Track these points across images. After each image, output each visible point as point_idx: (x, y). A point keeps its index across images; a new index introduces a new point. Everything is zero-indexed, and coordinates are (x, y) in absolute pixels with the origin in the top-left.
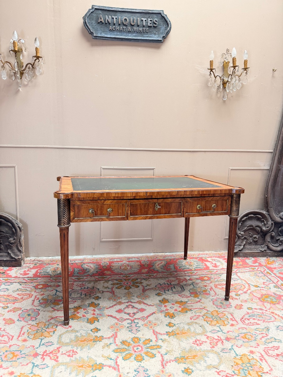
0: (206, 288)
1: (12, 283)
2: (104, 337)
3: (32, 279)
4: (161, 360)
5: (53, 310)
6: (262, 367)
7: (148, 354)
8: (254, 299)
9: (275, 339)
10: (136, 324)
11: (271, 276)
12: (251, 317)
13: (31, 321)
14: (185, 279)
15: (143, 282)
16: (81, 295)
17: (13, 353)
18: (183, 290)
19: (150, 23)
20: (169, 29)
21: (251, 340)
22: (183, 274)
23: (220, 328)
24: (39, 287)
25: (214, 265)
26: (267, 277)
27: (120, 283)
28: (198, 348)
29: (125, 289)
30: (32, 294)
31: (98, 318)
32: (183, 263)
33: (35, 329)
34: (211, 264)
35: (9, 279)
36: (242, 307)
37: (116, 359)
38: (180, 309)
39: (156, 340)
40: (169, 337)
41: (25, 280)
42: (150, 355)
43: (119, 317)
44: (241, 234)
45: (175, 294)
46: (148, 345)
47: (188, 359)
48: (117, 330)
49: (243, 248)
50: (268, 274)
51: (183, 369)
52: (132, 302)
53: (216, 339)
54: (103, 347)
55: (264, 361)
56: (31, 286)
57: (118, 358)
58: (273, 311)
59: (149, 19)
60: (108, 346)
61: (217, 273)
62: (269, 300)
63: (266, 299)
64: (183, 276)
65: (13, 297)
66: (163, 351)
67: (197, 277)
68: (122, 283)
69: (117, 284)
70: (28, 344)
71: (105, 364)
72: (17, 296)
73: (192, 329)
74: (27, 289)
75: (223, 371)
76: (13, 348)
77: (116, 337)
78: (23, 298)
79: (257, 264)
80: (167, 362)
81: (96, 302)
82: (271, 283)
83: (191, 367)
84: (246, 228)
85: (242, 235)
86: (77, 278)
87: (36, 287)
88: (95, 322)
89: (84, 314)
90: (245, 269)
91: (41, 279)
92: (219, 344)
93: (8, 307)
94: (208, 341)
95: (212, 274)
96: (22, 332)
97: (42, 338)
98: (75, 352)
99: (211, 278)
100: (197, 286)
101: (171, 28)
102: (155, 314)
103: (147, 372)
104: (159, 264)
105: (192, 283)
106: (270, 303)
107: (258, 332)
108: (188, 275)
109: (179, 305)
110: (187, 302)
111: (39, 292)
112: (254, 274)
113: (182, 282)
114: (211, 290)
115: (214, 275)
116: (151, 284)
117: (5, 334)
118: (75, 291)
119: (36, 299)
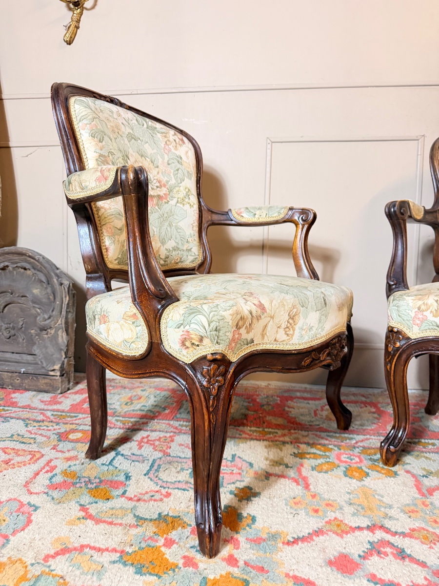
1: (8, 419)
3: (64, 414)
5: (81, 514)
24: (71, 436)
27: (321, 453)
29: (346, 475)
30: (44, 453)
35: (8, 410)
41: (44, 415)
52: (387, 531)
56: (50, 432)
68: (332, 454)
69: (314, 456)
78: (10, 460)
81: (244, 509)
86: (186, 426)
87: (63, 436)
91: (84, 418)
111: (65, 450)
118: (175, 459)
119: (44, 471)
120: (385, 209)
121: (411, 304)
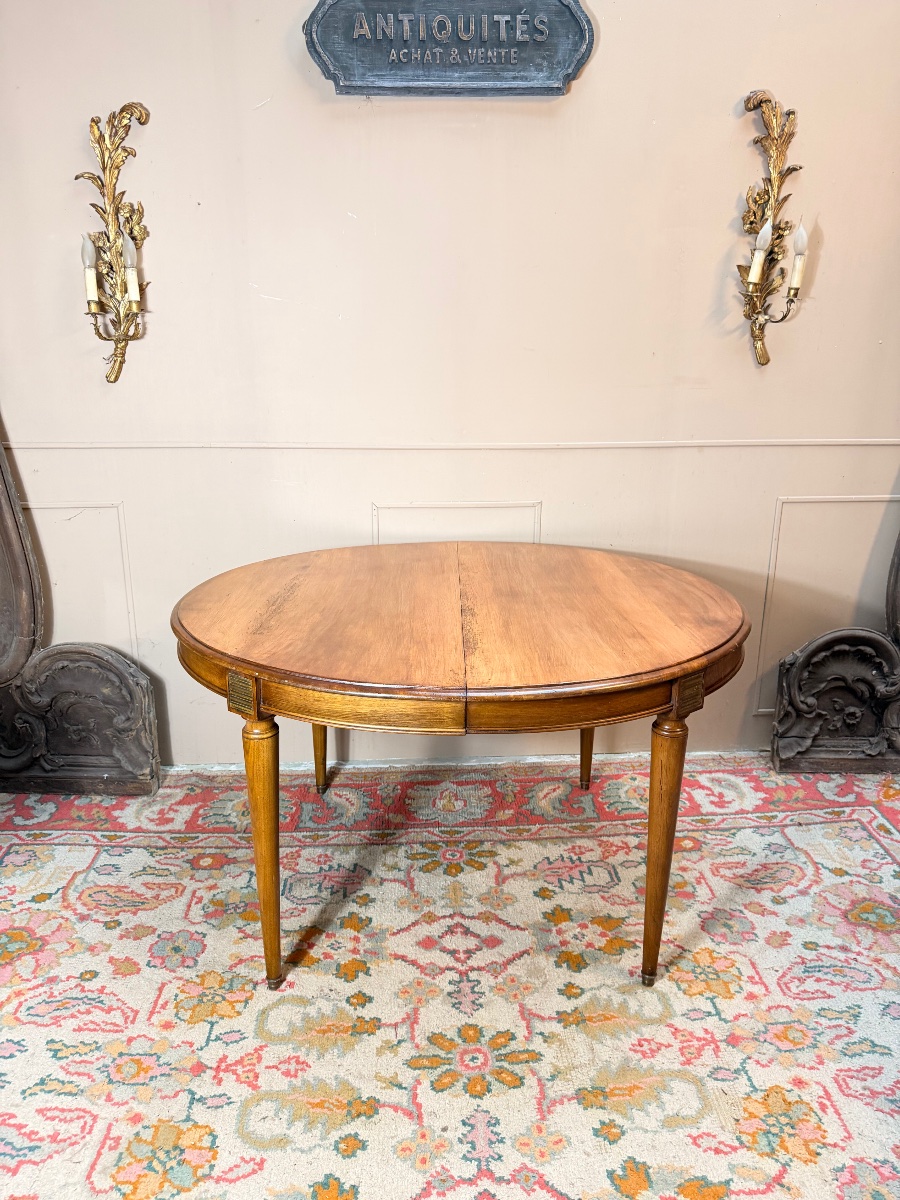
0: (687, 876)
1: (127, 849)
2: (383, 1022)
3: (178, 835)
4: (539, 1096)
5: (241, 935)
6: (823, 1127)
7: (503, 1075)
8: (826, 916)
9: (875, 1045)
10: (471, 984)
11: (889, 841)
12: (811, 975)
13: (181, 969)
14: (626, 843)
15: (499, 852)
16: (320, 890)
17: (138, 1062)
18: (615, 879)
19: (522, 33)
20: (585, 47)
21: (801, 1046)
22: (621, 827)
23: (714, 1004)
24: (201, 863)
25: (716, 800)
26: (878, 841)
27: (430, 852)
28: (645, 1063)
29: (445, 872)
30: (182, 882)
31: (365, 963)
32: (622, 793)
33: (195, 994)
34: (707, 795)
35: (121, 837)
36: (790, 940)
37: (415, 1088)
38: (602, 942)
39: (527, 1035)
40: (565, 1028)
41: (164, 840)
42: (509, 1078)
43: (426, 961)
44: (806, 704)
45: (590, 893)
46: (503, 1051)
47: (615, 1095)
48: (420, 1001)
49: (812, 746)
50: (882, 833)
51: (598, 1126)
52: (463, 916)
53: (699, 1039)
54: (379, 1052)
55: (830, 1110)
56: (179, 860)
57: (420, 1084)
58: (880, 956)
59: (519, 17)
60: (392, 1047)
61: (722, 826)
62: (872, 918)
63: (865, 916)
64: (619, 835)
65: (132, 892)
66: (544, 1069)
68: (439, 853)
69: (425, 856)
70: (176, 1036)
71: (382, 1100)
72: (142, 890)
73: (633, 1005)
74: (172, 868)
75: (708, 1135)
76: (138, 1047)
77: (416, 1021)
78: (158, 896)
79: (851, 798)
80: (554, 1103)
81: (363, 913)
82: (887, 863)
83: (619, 1121)
84: (823, 685)
85: (808, 706)
86: (310, 837)
87: (194, 863)
88: (356, 977)
89: (329, 950)
90: (811, 814)
91: (206, 839)
92: (708, 1051)
93: (119, 924)
94: (677, 1045)
95: (707, 831)
96: (161, 1002)
97: (214, 1020)
98: (303, 1063)
99: (704, 843)
101: (591, 43)
102: (529, 954)
103: (496, 1129)
104: (548, 794)
106: (875, 930)
107: (823, 1021)
108: (632, 831)
109: (599, 930)
110: (623, 919)
111: (202, 879)
112: (837, 831)
113: (615, 853)
114: (699, 883)
115: (713, 832)
116: (521, 860)
117: (115, 1004)
118: (304, 876)
119: (194, 902)
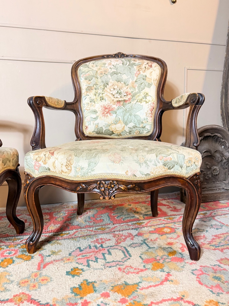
0: (173, 247)
14: (130, 234)
18: (128, 256)
22: (127, 226)
32: (123, 211)
34: (167, 208)
45: (110, 267)
64: (125, 230)
67: (152, 229)
95: (175, 223)
99: (177, 229)
100: (155, 246)
105: (144, 242)
108: (134, 227)
113: (125, 240)
114: (183, 250)
115: (178, 223)
116: (61, 251)
120: (28, 101)
121: (32, 158)
